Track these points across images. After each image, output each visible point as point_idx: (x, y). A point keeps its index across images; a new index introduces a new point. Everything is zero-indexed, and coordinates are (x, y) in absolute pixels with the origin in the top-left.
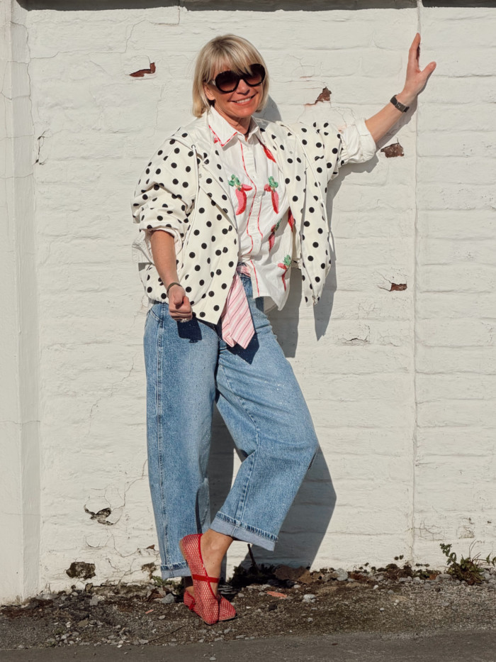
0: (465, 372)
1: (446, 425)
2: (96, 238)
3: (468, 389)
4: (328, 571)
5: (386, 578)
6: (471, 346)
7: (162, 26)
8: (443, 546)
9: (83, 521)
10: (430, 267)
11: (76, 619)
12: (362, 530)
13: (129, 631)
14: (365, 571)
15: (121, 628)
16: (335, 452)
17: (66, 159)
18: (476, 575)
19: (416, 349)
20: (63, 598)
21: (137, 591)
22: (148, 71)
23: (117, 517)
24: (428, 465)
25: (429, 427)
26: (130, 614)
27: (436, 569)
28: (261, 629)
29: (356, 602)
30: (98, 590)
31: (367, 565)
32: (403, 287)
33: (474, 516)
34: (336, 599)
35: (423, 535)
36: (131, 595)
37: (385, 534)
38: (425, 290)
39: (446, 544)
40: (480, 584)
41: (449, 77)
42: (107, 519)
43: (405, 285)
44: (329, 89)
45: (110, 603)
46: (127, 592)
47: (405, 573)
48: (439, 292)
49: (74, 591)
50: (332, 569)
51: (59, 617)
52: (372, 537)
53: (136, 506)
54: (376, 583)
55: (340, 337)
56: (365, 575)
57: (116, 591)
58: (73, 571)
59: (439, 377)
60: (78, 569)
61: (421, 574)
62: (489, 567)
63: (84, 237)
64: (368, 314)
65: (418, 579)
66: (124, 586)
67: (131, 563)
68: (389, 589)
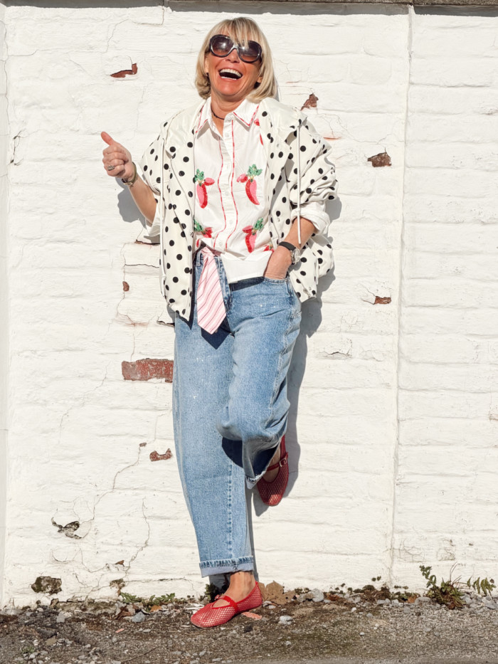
0: (450, 389)
1: (429, 444)
2: (71, 242)
3: (453, 407)
4: (303, 591)
5: (364, 600)
6: (456, 363)
7: (145, 26)
8: (423, 568)
9: (50, 534)
10: (416, 281)
11: (44, 637)
12: (339, 550)
13: (100, 652)
14: (341, 592)
15: (91, 648)
16: (314, 469)
17: (42, 160)
18: (457, 599)
19: (399, 365)
20: (28, 614)
21: (105, 608)
22: (130, 72)
23: (86, 531)
24: (409, 485)
25: (411, 445)
26: (100, 633)
27: (415, 592)
28: (238, 652)
29: (334, 625)
30: (65, 606)
31: (343, 585)
32: (387, 300)
33: (456, 538)
34: (313, 621)
35: (402, 557)
36: (99, 612)
37: (362, 554)
38: (410, 304)
39: (425, 567)
40: (460, 608)
41: (440, 87)
42: (75, 533)
43: (389, 299)
44: (316, 96)
45: (78, 620)
46: (95, 609)
47: (383, 595)
48: (424, 306)
49: (39, 606)
50: (307, 589)
51: (25, 635)
52: (349, 557)
53: (106, 520)
54: (353, 605)
55: (322, 350)
56: (341, 596)
57: (83, 607)
58: (38, 586)
59: (422, 394)
60: (44, 583)
61: (400, 597)
62: (469, 591)
63: (59, 241)
64: (350, 327)
65: (396, 601)
66: (92, 602)
67: (99, 579)
68: (368, 612)
